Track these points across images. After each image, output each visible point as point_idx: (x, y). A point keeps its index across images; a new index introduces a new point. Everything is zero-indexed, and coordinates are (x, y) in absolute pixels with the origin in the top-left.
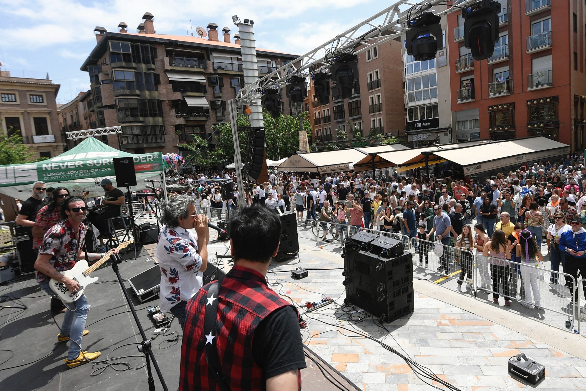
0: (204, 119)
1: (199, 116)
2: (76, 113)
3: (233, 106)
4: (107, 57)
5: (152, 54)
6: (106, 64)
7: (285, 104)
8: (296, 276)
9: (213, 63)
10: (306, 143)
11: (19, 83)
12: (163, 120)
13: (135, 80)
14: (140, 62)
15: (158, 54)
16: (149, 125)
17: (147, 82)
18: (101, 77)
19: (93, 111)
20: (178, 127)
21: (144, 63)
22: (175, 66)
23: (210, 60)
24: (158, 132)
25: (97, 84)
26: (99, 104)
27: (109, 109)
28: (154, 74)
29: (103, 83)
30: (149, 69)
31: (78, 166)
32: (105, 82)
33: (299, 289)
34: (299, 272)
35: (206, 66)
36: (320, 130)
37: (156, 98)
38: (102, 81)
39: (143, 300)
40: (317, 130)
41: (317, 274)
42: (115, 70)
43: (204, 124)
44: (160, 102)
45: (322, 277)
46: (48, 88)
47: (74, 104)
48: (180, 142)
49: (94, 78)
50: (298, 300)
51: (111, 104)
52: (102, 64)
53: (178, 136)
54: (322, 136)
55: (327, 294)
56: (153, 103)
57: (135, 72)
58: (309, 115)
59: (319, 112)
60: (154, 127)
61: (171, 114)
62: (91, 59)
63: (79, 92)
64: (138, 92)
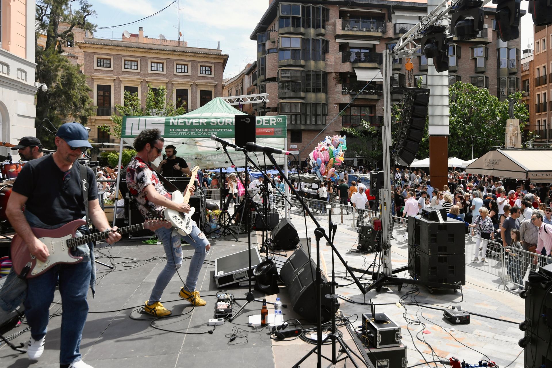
0: (375, 97)
1: (370, 93)
2: (241, 88)
3: (388, 58)
4: (276, 23)
5: (323, 17)
6: (275, 31)
7: (490, 80)
8: (450, 319)
9: (395, 24)
10: (517, 137)
11: (193, 53)
12: (326, 96)
13: (301, 49)
14: (309, 27)
15: (331, 16)
16: (310, 102)
17: (314, 50)
18: (268, 45)
19: (256, 85)
20: (342, 106)
21: (313, 27)
22: (348, 30)
23: (391, 21)
24: (319, 111)
25: (263, 54)
26: (262, 77)
27: (271, 83)
28: (323, 40)
29: (269, 53)
30: (318, 35)
31: (202, 123)
32: (270, 51)
33: (448, 338)
34: (455, 313)
35: (385, 29)
36: (545, 121)
37: (322, 70)
38: (269, 50)
39: (220, 284)
40: (539, 121)
41: (486, 323)
42: (282, 37)
43: (374, 104)
44: (326, 75)
45: (491, 330)
46: (218, 58)
47: (240, 79)
48: (343, 125)
49: (262, 47)
50: (443, 353)
51: (274, 76)
52: (270, 30)
53: (341, 118)
54: (546, 130)
55: (492, 358)
56: (318, 76)
57: (303, 39)
58: (528, 98)
59: (544, 94)
60: (315, 105)
61: (336, 90)
62: (261, 25)
63: (247, 64)
64: (302, 62)
